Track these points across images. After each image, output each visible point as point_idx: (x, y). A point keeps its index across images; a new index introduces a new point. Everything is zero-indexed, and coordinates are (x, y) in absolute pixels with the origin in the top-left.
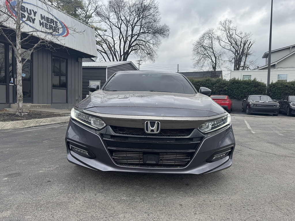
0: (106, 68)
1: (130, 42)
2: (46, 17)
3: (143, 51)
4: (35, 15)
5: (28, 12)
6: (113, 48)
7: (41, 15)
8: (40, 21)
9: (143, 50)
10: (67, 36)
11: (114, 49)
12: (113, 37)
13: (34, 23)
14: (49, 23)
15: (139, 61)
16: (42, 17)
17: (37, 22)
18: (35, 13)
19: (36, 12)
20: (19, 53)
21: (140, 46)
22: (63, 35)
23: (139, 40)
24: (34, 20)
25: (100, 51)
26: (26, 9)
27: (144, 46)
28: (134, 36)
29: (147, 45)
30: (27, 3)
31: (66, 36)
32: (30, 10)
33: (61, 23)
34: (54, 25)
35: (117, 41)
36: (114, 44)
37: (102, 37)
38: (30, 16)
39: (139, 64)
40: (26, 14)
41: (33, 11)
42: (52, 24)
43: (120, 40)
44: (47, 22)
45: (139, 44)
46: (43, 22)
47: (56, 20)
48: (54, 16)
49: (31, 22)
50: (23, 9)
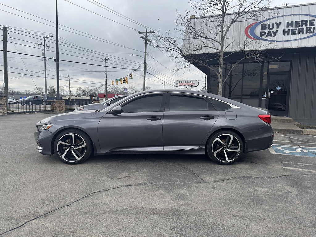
2: (294, 22)
5: (269, 28)
8: (284, 30)
13: (275, 36)
14: (299, 27)
16: (289, 24)
17: (280, 33)
18: (279, 25)
19: (280, 23)
24: (276, 33)
32: (273, 24)
34: (306, 26)
40: (267, 31)
41: (276, 23)
42: (304, 26)
46: (289, 30)
47: (312, 18)
48: (309, 15)
49: (272, 36)
50: (263, 27)
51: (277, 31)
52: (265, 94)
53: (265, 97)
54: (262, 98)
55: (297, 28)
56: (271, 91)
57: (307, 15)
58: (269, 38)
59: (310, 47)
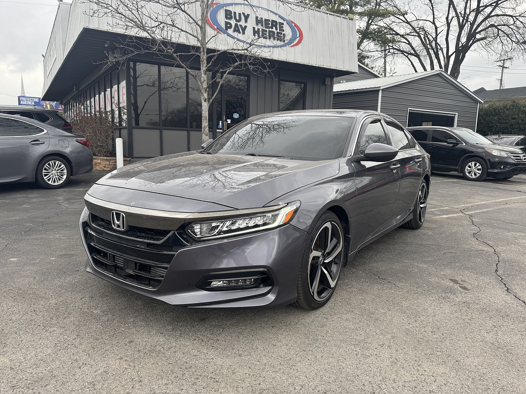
0: (379, 90)
1: (472, 24)
2: (264, 19)
3: (508, 39)
4: (246, 21)
5: (235, 18)
6: (434, 44)
7: (257, 18)
8: (254, 28)
9: (508, 35)
10: (300, 44)
11: (436, 43)
12: (434, 21)
13: (244, 33)
14: (269, 28)
15: (504, 60)
16: (258, 21)
17: (249, 31)
18: (247, 17)
19: (248, 15)
20: (204, 87)
21: (499, 27)
22: (292, 44)
23: (497, 15)
24: (244, 29)
25: (407, 53)
26: (233, 15)
27: (512, 27)
28: (482, 10)
29: (518, 22)
30: (236, 4)
31: (298, 45)
32: (240, 14)
33: (290, 23)
34: (276, 29)
35: (442, 28)
36: (437, 35)
37: (413, 24)
38: (239, 24)
39: (503, 67)
40: (233, 22)
41: (244, 14)
42: (274, 29)
43: (449, 25)
44: (266, 27)
45: (496, 25)
46: (258, 29)
47: (282, 21)
48: (278, 14)
49: (240, 33)
50: (228, 15)
51: (246, 27)
52: (220, 124)
53: (221, 129)
54: (218, 130)
55: (268, 30)
56: (228, 120)
57: (276, 14)
58: (235, 34)
59: (283, 61)
